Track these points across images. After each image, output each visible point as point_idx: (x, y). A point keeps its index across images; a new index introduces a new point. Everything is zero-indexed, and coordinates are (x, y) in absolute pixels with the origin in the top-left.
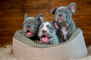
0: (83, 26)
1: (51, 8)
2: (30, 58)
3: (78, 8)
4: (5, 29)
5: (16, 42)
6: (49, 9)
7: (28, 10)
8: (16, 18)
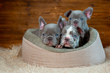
0: (96, 25)
1: (61, 2)
2: (45, 63)
3: (92, 3)
4: (6, 25)
5: (28, 44)
6: (58, 3)
7: (34, 3)
8: (19, 13)
